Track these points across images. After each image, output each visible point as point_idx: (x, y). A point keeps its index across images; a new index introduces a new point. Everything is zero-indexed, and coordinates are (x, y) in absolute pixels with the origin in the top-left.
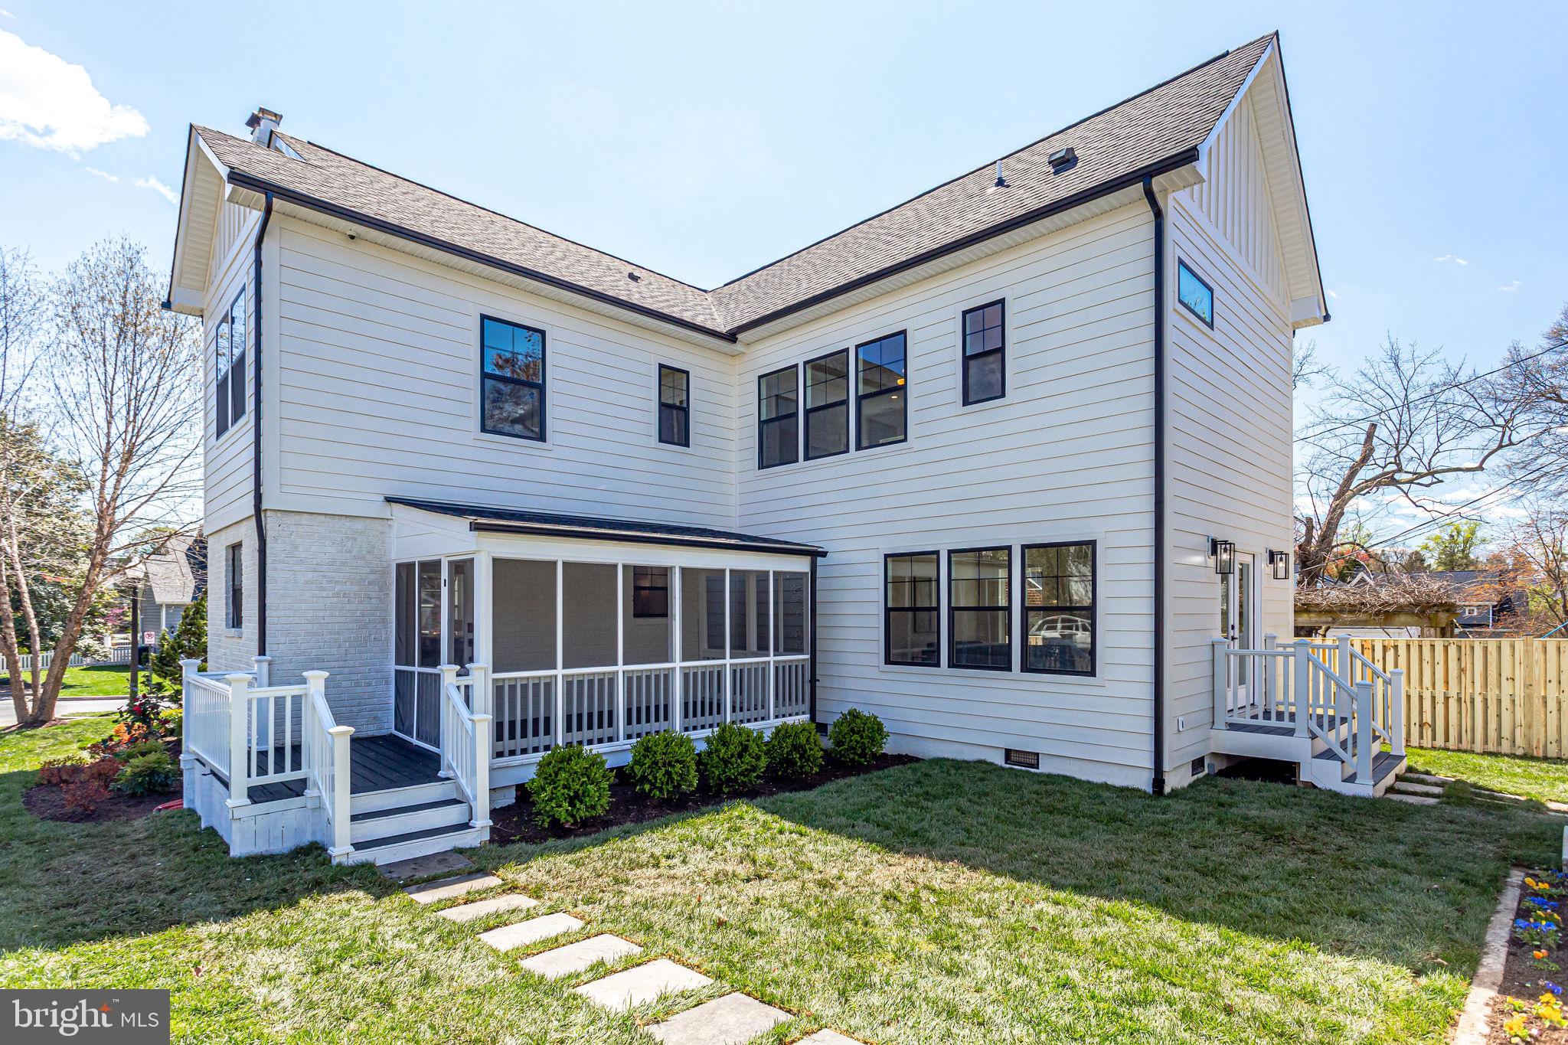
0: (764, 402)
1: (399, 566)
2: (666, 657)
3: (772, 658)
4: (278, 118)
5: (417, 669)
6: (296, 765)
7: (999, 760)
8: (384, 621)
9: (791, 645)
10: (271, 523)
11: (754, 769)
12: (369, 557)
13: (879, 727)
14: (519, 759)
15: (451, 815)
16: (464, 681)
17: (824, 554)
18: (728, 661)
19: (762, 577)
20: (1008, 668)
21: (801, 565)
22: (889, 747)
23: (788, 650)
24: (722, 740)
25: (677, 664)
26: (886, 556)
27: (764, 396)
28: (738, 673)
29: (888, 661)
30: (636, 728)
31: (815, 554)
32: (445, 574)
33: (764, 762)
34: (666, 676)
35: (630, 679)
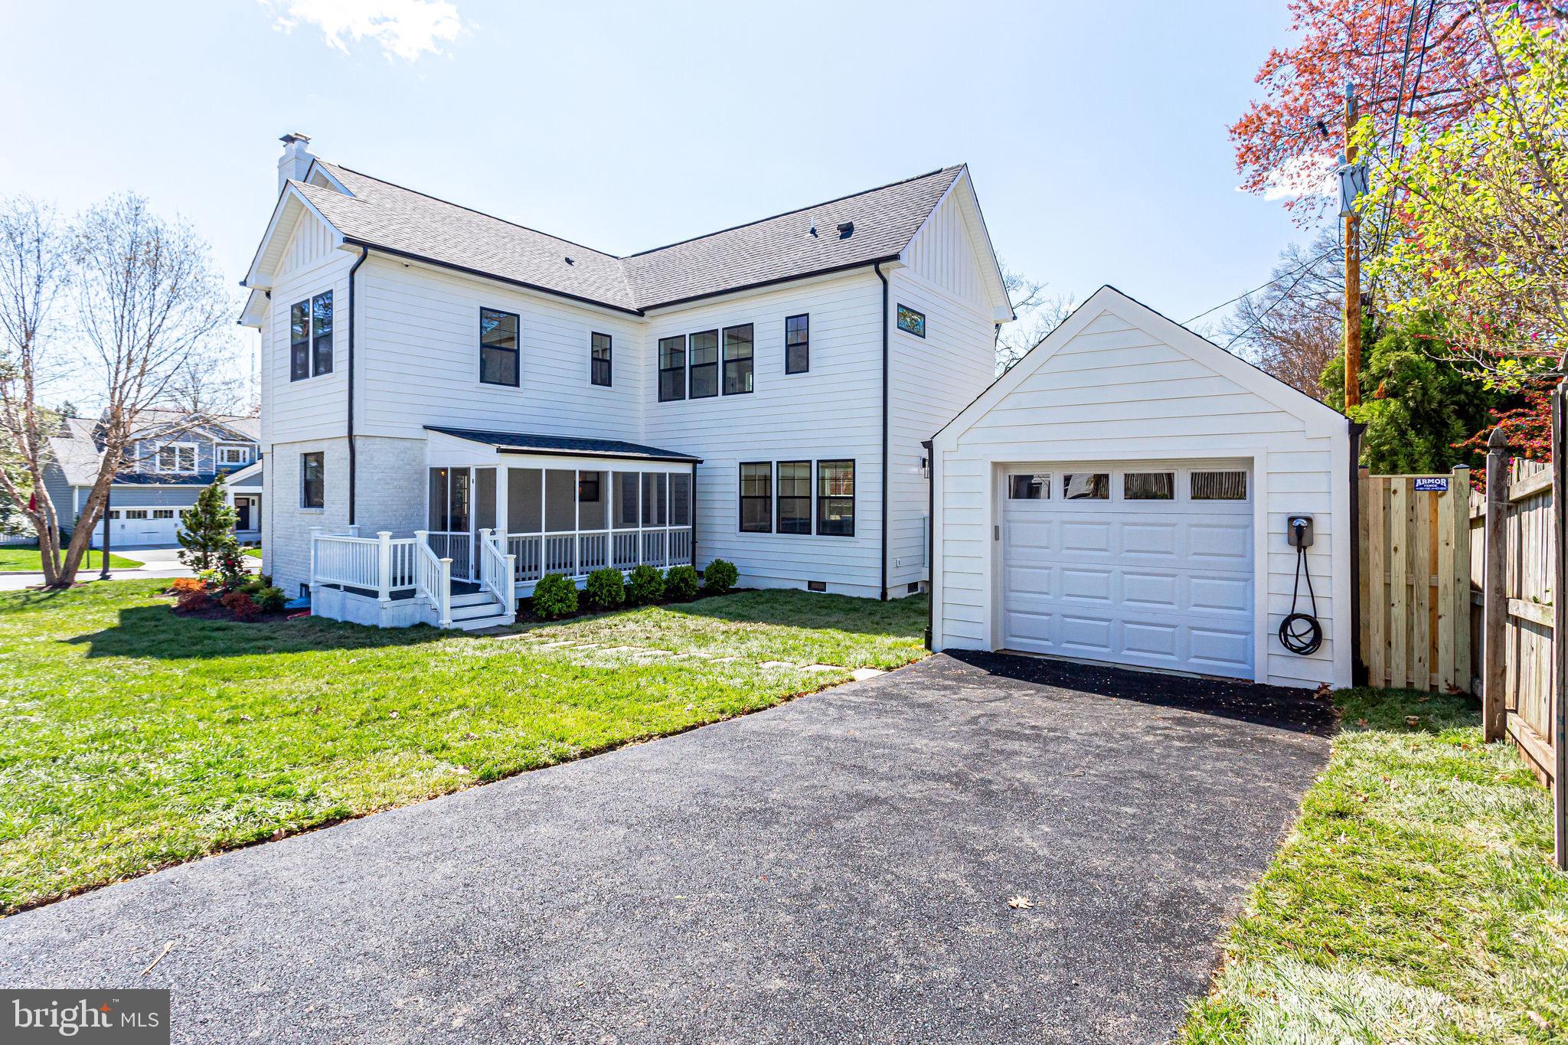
0: (662, 358)
1: (431, 469)
2: (603, 526)
3: (668, 528)
4: (306, 140)
5: (449, 533)
6: (410, 582)
7: (805, 588)
8: (422, 504)
9: (680, 519)
10: (359, 444)
11: (658, 590)
12: (414, 463)
13: (734, 570)
14: (527, 583)
15: (493, 609)
16: (494, 538)
17: (701, 462)
18: (640, 529)
19: (661, 477)
20: (810, 533)
21: (685, 469)
22: (740, 583)
23: (677, 523)
24: (639, 574)
25: (610, 530)
26: (741, 464)
27: (662, 353)
28: (647, 537)
29: (741, 530)
30: (586, 568)
31: (695, 462)
32: (473, 476)
33: (663, 587)
34: (603, 538)
35: (582, 539)
